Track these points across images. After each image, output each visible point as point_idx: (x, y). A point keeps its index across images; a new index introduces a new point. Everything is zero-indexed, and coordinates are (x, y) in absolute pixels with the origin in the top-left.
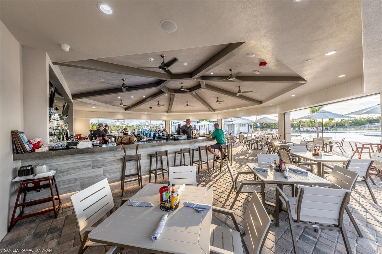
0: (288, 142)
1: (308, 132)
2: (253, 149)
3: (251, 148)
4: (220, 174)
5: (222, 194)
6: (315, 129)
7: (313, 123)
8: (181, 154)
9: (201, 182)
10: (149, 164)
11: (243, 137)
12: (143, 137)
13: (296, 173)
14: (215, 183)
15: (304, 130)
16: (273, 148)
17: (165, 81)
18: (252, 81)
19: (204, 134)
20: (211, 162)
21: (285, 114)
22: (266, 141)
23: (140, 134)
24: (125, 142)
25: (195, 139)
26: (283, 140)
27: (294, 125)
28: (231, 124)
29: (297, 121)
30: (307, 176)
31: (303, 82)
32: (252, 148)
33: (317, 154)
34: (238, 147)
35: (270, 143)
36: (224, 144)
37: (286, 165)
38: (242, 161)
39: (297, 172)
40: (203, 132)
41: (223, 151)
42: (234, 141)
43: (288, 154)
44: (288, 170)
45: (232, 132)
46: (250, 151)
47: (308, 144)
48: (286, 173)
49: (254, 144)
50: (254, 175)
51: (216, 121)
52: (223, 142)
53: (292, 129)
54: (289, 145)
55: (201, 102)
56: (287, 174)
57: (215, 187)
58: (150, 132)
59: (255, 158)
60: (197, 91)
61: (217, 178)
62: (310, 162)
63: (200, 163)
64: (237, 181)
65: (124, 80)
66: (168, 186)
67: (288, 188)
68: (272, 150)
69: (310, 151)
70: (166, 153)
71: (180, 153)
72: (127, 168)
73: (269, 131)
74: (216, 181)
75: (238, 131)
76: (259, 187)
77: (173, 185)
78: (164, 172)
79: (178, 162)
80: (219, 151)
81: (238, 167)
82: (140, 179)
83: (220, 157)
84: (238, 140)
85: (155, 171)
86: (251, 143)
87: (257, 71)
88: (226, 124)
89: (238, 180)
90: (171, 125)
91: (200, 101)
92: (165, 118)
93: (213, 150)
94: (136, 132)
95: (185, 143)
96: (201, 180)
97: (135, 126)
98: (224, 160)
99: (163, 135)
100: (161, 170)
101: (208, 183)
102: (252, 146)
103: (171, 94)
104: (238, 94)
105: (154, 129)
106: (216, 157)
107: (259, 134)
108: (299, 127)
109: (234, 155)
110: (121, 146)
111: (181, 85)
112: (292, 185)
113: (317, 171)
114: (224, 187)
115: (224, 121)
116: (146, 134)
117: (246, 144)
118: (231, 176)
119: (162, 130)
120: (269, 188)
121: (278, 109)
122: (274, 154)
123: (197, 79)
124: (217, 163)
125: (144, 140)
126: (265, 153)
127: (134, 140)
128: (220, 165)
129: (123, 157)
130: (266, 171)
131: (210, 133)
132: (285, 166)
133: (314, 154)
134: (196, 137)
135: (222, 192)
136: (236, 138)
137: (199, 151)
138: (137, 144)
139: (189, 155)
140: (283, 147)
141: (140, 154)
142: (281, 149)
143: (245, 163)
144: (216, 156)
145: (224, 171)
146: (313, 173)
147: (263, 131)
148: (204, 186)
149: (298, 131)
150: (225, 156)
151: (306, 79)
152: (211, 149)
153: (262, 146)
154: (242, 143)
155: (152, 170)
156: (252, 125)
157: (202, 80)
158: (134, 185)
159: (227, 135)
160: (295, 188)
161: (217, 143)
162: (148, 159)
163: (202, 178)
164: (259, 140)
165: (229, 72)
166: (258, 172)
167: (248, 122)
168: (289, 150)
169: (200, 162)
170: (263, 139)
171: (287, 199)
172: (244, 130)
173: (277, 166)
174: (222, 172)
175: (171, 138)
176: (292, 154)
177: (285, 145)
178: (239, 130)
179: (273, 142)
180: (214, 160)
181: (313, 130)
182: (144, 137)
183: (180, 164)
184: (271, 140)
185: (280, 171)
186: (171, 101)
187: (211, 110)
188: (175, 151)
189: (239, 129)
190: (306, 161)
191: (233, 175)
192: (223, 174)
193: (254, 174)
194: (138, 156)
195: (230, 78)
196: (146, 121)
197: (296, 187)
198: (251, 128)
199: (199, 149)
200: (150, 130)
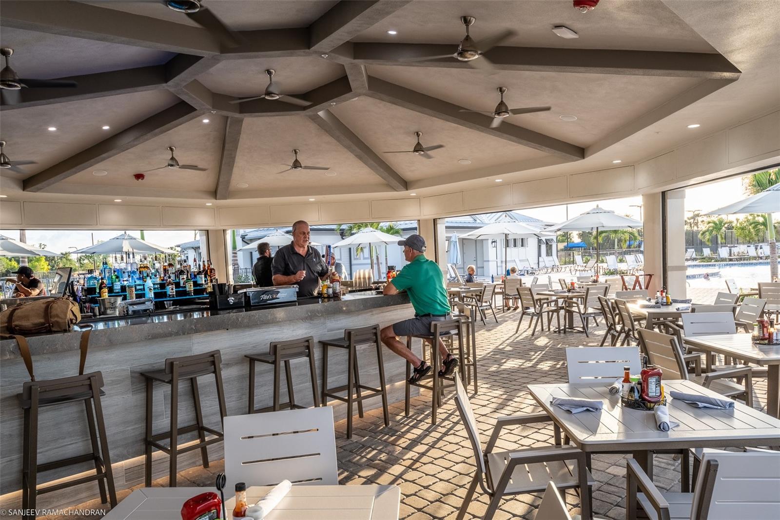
0: (675, 301)
1: (743, 260)
2: (555, 332)
3: (545, 327)
4: (430, 432)
5: (439, 507)
6: (766, 250)
7: (762, 227)
8: (274, 362)
9: (361, 467)
10: (142, 412)
11: (518, 286)
12: (112, 299)
13: (698, 408)
14: (414, 467)
15: (730, 256)
16: (624, 325)
17: (197, 58)
18: (546, 67)
19: (369, 278)
20: (399, 389)
21: (668, 195)
22: (599, 298)
23: (98, 291)
24: (26, 324)
25: (332, 302)
26: (659, 294)
27: (700, 236)
28: (473, 237)
29: (709, 223)
30: (730, 415)
31: (727, 75)
32: (552, 329)
33: (766, 339)
34: (499, 328)
35: (615, 305)
36: (445, 316)
37: (662, 381)
38: (515, 380)
39: (701, 405)
40: (364, 275)
41: (441, 345)
42: (484, 304)
43: (672, 342)
44: (669, 399)
45: (477, 268)
46: (542, 338)
47: (741, 303)
48: (662, 412)
49: (557, 311)
50: (552, 427)
51: (415, 229)
52: (439, 308)
53: (691, 252)
54: (678, 309)
55: (352, 151)
56: (666, 414)
57: (413, 482)
58: (139, 279)
59: (561, 363)
60: (334, 105)
61: (421, 448)
62: (744, 366)
63: (355, 396)
64: (493, 452)
65: (8, 53)
66: (218, 493)
67: (668, 464)
68: (620, 333)
69: (747, 328)
70: (212, 362)
71: (272, 359)
72: (42, 435)
73: (611, 261)
74: (416, 461)
75: (499, 264)
76: (571, 468)
77: (240, 487)
78: (207, 439)
79: (263, 393)
80: (427, 343)
81: (500, 401)
82: (106, 475)
83: (429, 368)
84: (499, 300)
85: (168, 440)
86: (547, 310)
87: (564, 29)
88: (453, 239)
89: (495, 451)
90: (234, 248)
91: (348, 148)
92: (204, 220)
93: (402, 344)
94: (80, 282)
95: (290, 320)
96: (357, 461)
97: (74, 257)
98: (448, 379)
99: (199, 290)
100: (196, 433)
101: (388, 468)
102: (549, 321)
103: (227, 117)
104: (497, 121)
105: (157, 265)
106: (416, 370)
107: (578, 273)
108: (714, 245)
109: (483, 359)
110: (12, 344)
111: (264, 80)
112: (681, 451)
113: (766, 396)
114: (447, 481)
115: (447, 227)
116: (123, 288)
117: (529, 314)
118: (471, 437)
119: (194, 269)
120: (607, 471)
121: (643, 179)
122: (628, 344)
123: (333, 55)
124: (422, 390)
125: (115, 313)
126: (596, 344)
127: (70, 316)
128: (431, 399)
129: (20, 390)
130: (597, 409)
131: (388, 277)
132: (660, 386)
133: (756, 340)
134: (334, 293)
135: (438, 500)
136: (491, 293)
137: (349, 347)
138: (84, 330)
139: (308, 365)
140: (659, 319)
141: (99, 372)
142: (650, 327)
143: (523, 387)
144: (414, 363)
145: (446, 419)
146: (752, 407)
147: (592, 262)
148: (370, 481)
149: (710, 259)
150: (449, 364)
151: (736, 63)
152: (394, 338)
153: (585, 318)
154: (515, 309)
155: (154, 433)
156: (552, 240)
157: (355, 58)
158: (80, 501)
159: (458, 280)
160: (691, 460)
161: (416, 316)
162: (134, 392)
163: (362, 452)
164: (575, 297)
165: (458, 30)
166: (567, 415)
167: (537, 231)
168: (677, 328)
169: (355, 389)
170: (591, 291)
171: (662, 502)
172: (520, 261)
173: (632, 390)
174: (438, 426)
175: (231, 300)
176: (687, 342)
177: (664, 310)
178: (502, 262)
179: (624, 303)
180: (407, 380)
181: (759, 253)
182: (115, 302)
183: (272, 404)
184: (618, 294)
185: (644, 404)
186: (227, 146)
187: (394, 183)
188: (248, 353)
189: (504, 260)
190: (732, 364)
191: (476, 433)
192: (444, 430)
193: (552, 422)
194: (87, 382)
195: (461, 54)
196: (123, 232)
197: (695, 457)
198: (549, 253)
199: (348, 341)
200: (142, 272)
